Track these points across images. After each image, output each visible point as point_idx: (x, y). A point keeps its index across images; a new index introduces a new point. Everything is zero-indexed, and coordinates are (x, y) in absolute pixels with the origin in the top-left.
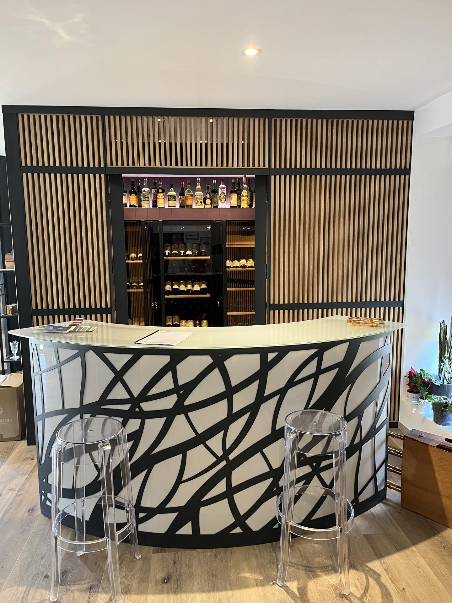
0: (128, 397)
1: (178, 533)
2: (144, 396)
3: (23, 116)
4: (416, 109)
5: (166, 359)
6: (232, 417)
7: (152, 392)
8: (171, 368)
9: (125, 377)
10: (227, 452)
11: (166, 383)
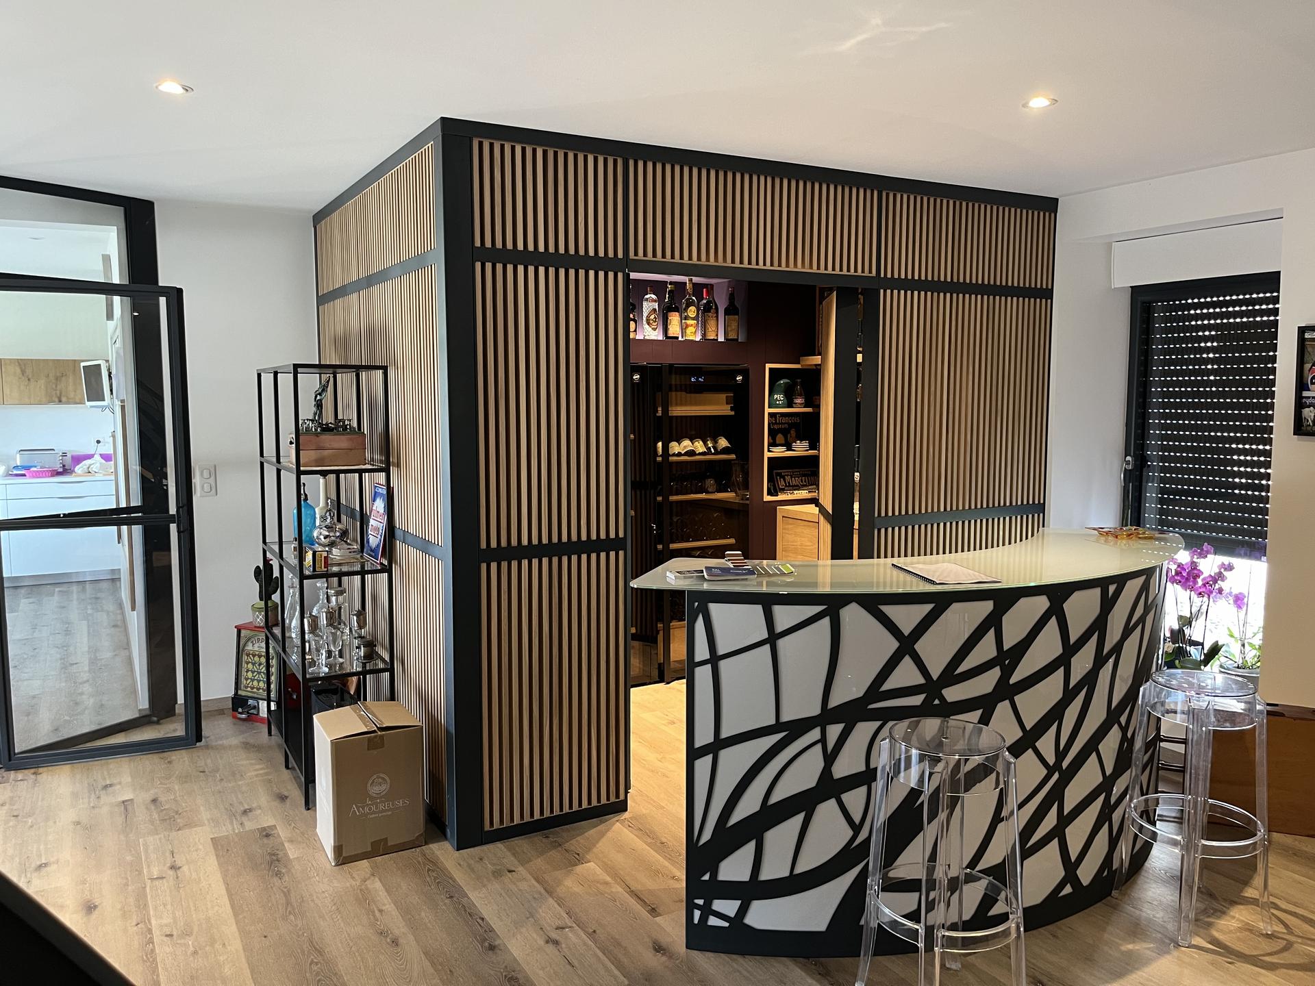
0: (922, 681)
1: (990, 914)
2: (951, 676)
3: (481, 144)
4: (1061, 197)
5: (988, 606)
6: (1069, 695)
7: (962, 668)
8: (993, 622)
9: (918, 647)
10: (1060, 755)
11: (986, 649)
